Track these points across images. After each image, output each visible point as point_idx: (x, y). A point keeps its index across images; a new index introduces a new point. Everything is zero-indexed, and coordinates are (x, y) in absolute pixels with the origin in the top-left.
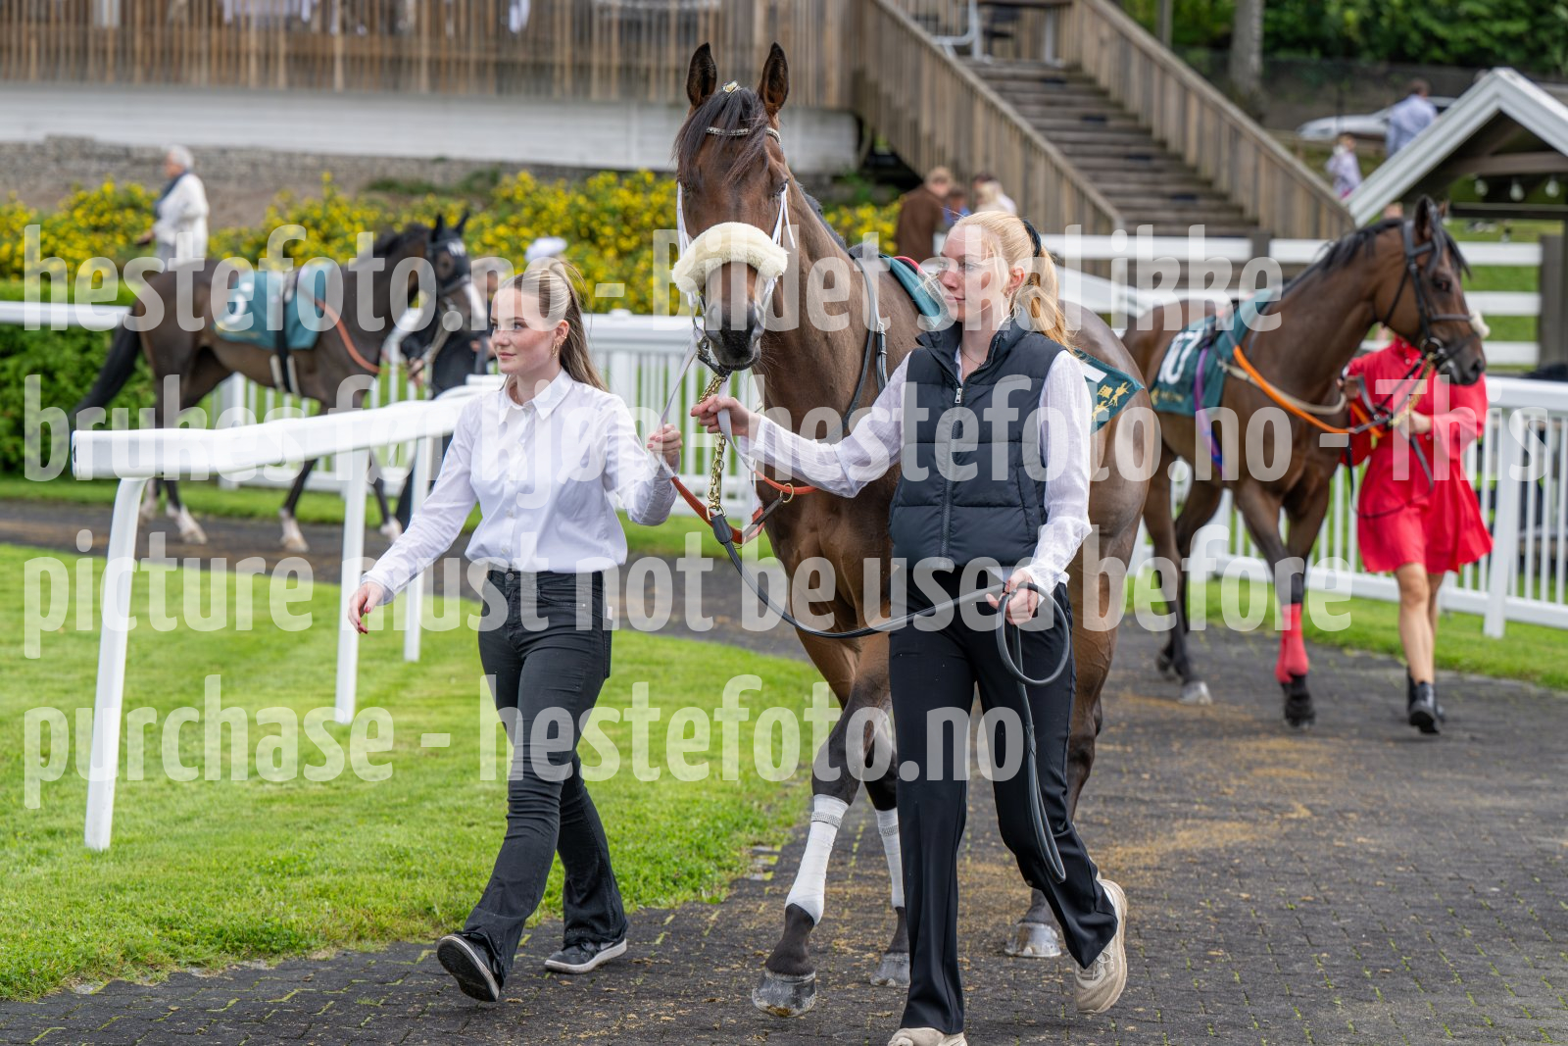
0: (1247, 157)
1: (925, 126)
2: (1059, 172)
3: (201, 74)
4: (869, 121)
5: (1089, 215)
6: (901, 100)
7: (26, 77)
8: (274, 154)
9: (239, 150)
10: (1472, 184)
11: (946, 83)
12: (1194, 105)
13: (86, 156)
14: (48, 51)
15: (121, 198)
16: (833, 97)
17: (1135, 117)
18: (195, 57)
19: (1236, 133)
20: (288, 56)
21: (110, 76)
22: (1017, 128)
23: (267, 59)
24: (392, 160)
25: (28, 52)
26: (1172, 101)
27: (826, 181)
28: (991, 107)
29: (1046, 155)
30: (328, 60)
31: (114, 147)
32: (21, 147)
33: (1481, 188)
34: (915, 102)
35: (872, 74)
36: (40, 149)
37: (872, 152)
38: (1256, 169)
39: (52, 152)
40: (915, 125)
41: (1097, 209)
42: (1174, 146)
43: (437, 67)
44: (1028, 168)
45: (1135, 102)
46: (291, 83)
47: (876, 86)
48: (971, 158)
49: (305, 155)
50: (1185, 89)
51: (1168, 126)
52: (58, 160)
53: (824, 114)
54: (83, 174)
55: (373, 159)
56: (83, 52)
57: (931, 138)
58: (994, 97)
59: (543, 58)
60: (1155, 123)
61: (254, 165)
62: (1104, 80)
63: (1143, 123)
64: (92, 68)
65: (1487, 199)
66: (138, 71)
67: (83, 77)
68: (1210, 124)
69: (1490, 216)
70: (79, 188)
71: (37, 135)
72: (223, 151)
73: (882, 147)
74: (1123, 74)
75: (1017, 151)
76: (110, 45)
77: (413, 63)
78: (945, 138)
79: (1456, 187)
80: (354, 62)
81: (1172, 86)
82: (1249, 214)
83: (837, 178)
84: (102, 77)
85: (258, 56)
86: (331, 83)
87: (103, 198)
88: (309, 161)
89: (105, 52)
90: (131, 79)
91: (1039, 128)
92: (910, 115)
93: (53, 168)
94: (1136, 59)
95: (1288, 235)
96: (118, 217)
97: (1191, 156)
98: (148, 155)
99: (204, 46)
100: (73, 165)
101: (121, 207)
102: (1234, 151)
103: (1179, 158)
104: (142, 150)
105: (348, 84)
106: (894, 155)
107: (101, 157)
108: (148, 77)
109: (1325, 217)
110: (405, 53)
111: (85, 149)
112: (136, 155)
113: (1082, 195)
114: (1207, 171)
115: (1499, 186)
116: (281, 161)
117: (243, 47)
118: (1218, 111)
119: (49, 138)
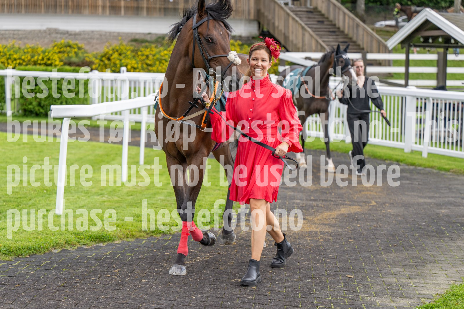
0: (361, 32)
1: (276, 24)
2: (311, 36)
3: (87, 11)
4: (262, 22)
5: (319, 47)
6: (270, 17)
7: (41, 12)
8: (106, 32)
9: (97, 31)
10: (419, 39)
11: (282, 12)
12: (347, 18)
13: (57, 33)
14: (47, 6)
15: (66, 44)
16: (252, 16)
17: (331, 21)
18: (85, 7)
19: (358, 25)
20: (110, 7)
21: (63, 12)
22: (300, 24)
23: (104, 7)
24: (137, 34)
25: (41, 6)
26: (341, 17)
27: (250, 38)
28: (294, 19)
29: (308, 31)
30: (120, 8)
31: (64, 31)
32: (40, 31)
33: (422, 40)
34: (274, 18)
35: (262, 10)
36: (45, 31)
37: (263, 31)
38: (363, 35)
39: (48, 32)
40: (274, 24)
41: (321, 46)
42: (342, 29)
43: (148, 9)
44: (303, 35)
45: (331, 17)
46: (110, 14)
47: (263, 14)
48: (288, 32)
49: (114, 33)
50: (344, 14)
51: (340, 24)
52: (50, 34)
53: (250, 21)
54: (56, 38)
55: (132, 33)
56: (56, 6)
57: (278, 27)
58: (294, 16)
59: (177, 7)
60: (337, 23)
61: (101, 35)
62: (323, 12)
63: (334, 23)
64: (58, 10)
65: (423, 42)
66: (70, 11)
67: (56, 12)
68: (351, 23)
69: (424, 47)
70: (55, 42)
71: (44, 28)
72: (93, 32)
73: (265, 30)
74: (328, 10)
75: (300, 31)
76: (63, 4)
77: (142, 8)
78: (282, 27)
79: (415, 39)
80: (127, 8)
81: (341, 13)
82: (361, 47)
83: (253, 38)
84: (61, 12)
85: (102, 7)
86: (121, 13)
87: (61, 44)
88: (115, 34)
89: (61, 6)
90: (68, 13)
91: (306, 24)
92: (272, 21)
93: (48, 36)
94: (332, 6)
95: (372, 52)
96: (65, 49)
97: (346, 31)
98: (73, 33)
99: (87, 4)
100: (54, 35)
101: (66, 46)
102: (357, 30)
103: (343, 32)
104: (71, 31)
105: (125, 14)
106: (268, 32)
107: (61, 33)
108: (73, 12)
109: (381, 47)
110: (140, 6)
111: (56, 31)
112: (70, 33)
113: (317, 42)
114: (350, 35)
115: (426, 39)
116: (108, 34)
117: (98, 4)
118: (353, 20)
119: (47, 29)
